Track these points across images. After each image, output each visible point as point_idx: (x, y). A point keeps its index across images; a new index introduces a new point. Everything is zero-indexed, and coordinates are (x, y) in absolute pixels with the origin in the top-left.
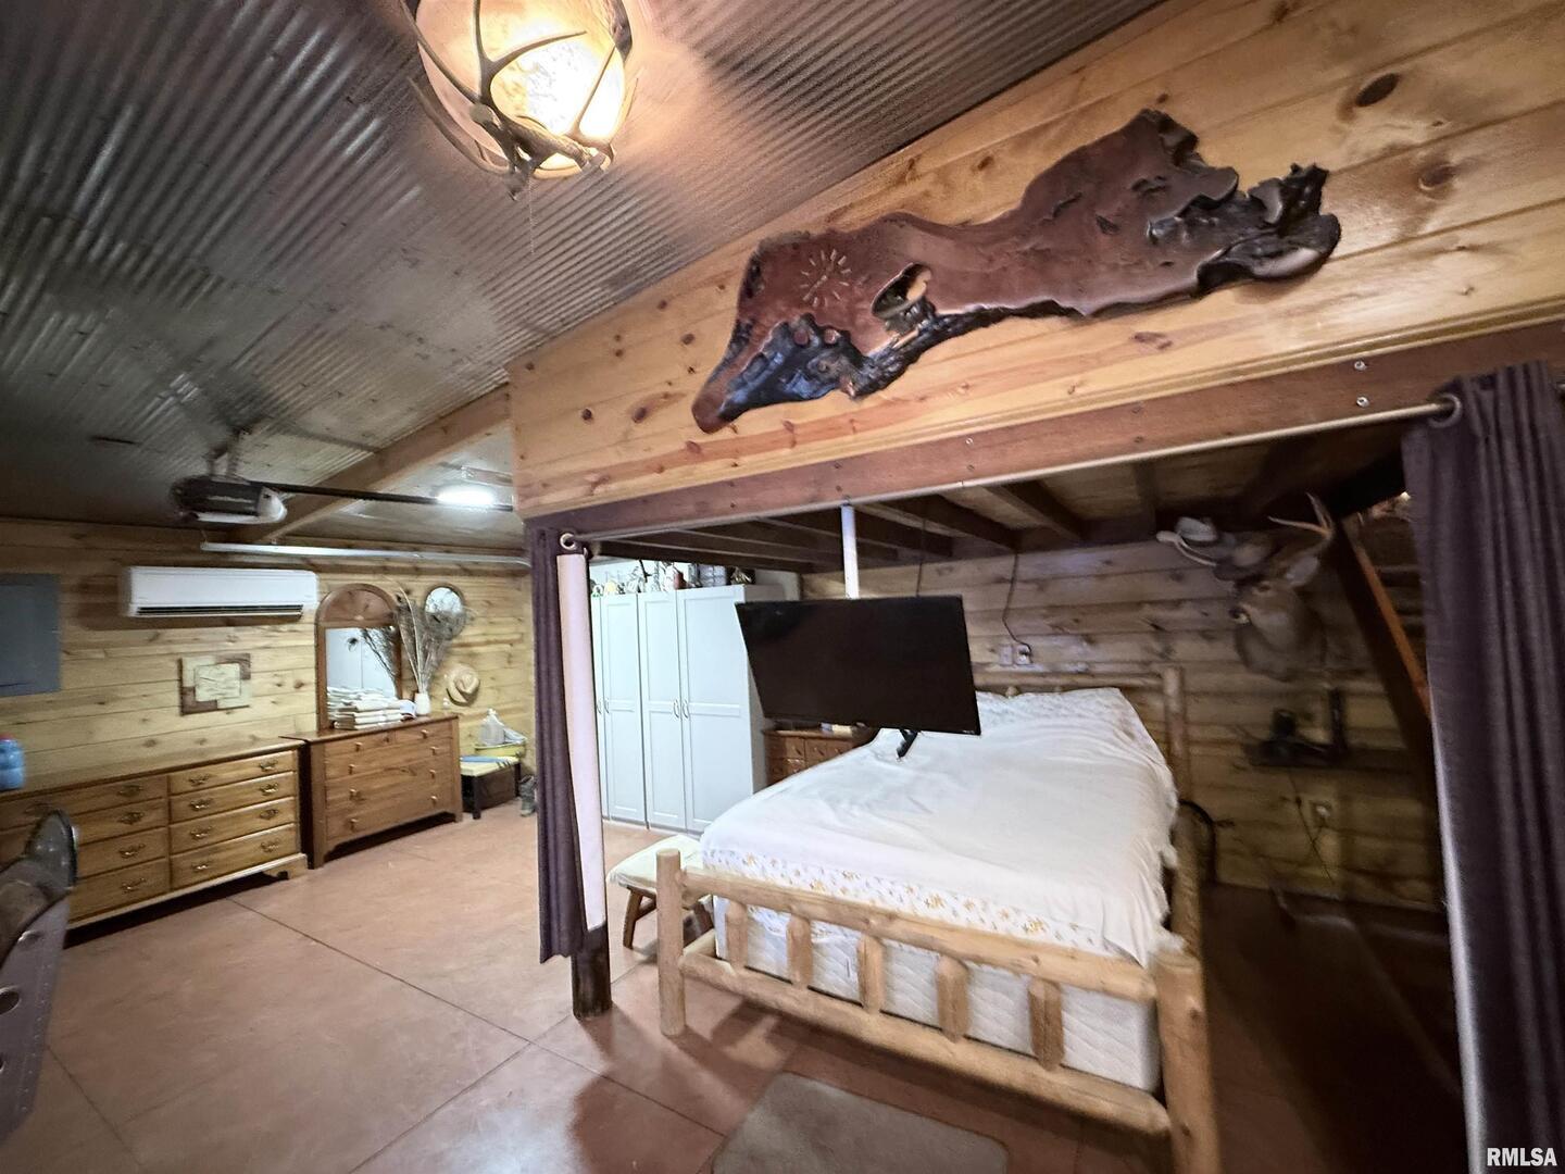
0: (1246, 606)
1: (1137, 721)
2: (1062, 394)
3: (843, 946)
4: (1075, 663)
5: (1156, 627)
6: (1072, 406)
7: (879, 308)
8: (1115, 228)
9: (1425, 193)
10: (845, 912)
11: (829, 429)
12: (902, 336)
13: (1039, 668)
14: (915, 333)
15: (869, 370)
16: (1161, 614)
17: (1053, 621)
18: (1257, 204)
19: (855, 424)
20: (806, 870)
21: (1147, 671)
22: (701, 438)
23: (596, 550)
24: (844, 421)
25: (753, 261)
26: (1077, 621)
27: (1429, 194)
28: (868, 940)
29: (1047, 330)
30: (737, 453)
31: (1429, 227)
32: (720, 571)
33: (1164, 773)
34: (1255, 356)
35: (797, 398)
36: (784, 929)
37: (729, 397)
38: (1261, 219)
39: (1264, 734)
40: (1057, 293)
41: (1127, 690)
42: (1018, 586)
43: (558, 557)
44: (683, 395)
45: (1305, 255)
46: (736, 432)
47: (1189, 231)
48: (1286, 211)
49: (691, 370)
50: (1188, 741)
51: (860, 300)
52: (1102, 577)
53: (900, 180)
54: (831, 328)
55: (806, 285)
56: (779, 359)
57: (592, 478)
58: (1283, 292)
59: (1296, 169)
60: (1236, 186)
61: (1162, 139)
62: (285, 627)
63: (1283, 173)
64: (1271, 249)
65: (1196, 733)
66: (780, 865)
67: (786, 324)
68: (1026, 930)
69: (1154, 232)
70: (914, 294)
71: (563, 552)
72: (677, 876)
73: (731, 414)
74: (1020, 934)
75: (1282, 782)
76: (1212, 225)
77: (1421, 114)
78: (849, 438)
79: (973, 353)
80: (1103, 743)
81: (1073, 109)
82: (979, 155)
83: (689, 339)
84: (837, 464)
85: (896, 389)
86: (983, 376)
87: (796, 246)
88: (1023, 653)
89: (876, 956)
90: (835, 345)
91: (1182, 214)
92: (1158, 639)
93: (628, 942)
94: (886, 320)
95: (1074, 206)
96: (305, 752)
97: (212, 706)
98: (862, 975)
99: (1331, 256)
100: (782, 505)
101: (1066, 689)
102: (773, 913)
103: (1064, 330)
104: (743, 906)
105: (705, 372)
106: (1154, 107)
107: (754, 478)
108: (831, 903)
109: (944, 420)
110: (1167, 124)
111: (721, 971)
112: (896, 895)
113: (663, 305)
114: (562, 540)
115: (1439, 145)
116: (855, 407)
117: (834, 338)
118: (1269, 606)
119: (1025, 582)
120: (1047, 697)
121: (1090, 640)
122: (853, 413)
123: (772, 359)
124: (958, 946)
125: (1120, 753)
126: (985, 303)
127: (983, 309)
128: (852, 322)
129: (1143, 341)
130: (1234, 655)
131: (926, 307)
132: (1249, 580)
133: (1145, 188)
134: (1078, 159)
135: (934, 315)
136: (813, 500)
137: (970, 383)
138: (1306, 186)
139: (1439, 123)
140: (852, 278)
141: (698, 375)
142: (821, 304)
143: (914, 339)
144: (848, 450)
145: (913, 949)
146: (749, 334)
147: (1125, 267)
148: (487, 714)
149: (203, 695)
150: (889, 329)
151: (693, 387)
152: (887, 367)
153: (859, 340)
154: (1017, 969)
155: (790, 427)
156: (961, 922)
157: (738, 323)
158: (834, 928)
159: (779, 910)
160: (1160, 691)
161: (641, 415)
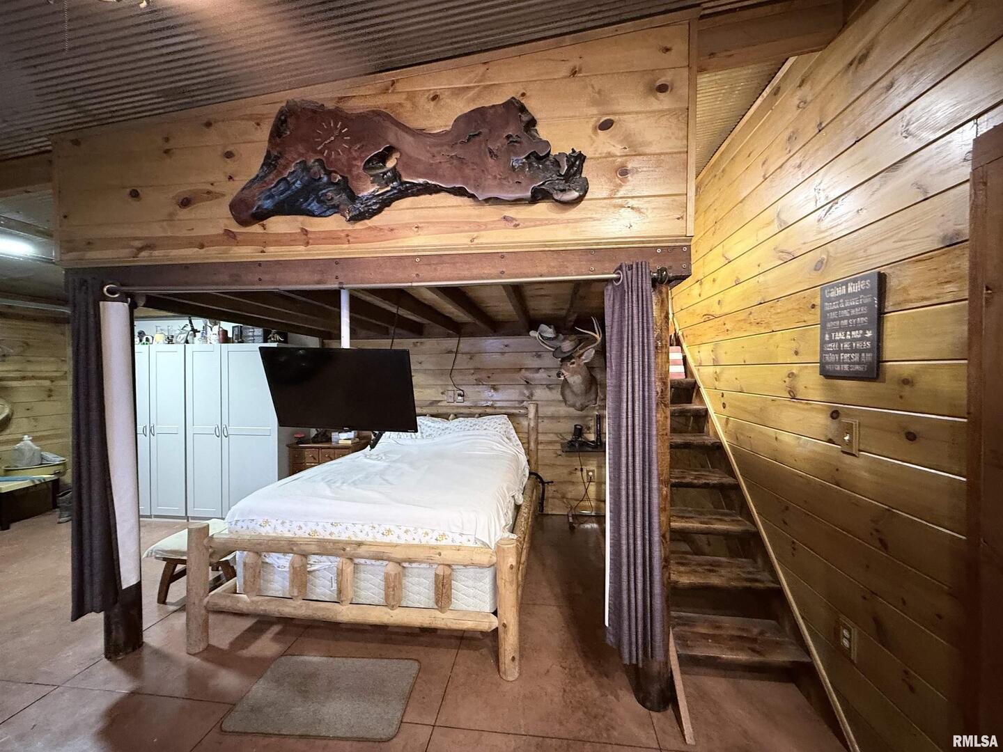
0: (564, 372)
1: (513, 431)
2: (467, 241)
3: (329, 569)
4: (487, 401)
5: (528, 382)
6: (471, 249)
7: (367, 167)
8: (496, 156)
9: (618, 177)
10: (329, 546)
11: (331, 238)
12: (381, 189)
13: (466, 404)
14: (389, 188)
15: (359, 205)
16: (529, 375)
17: (475, 377)
18: (557, 163)
19: (349, 238)
20: (306, 525)
21: (522, 405)
22: (236, 228)
23: (141, 302)
24: (343, 235)
25: (281, 112)
26: (489, 377)
27: (620, 179)
28: (345, 560)
29: (462, 204)
30: (265, 244)
31: (619, 195)
32: (259, 331)
33: (523, 458)
34: (555, 239)
35: (311, 214)
36: (287, 565)
37: (260, 203)
38: (559, 171)
39: (570, 438)
40: (467, 185)
41: (510, 416)
42: (459, 356)
43: (101, 303)
44: (223, 195)
45: (575, 194)
46: (265, 229)
47: (529, 168)
48: (568, 170)
49: (230, 178)
50: (537, 443)
51: (355, 159)
52: (503, 353)
53: (385, 91)
54: (336, 172)
55: (320, 140)
56: (298, 184)
57: (138, 244)
58: (566, 210)
59: (574, 151)
60: (550, 151)
61: (520, 116)
63: (569, 152)
64: (562, 188)
65: (541, 438)
66: (287, 525)
67: (304, 162)
68: (436, 540)
69: (514, 164)
70: (390, 164)
71: (105, 299)
72: (206, 541)
73: (261, 216)
74: (433, 542)
75: (575, 461)
76: (539, 168)
77: (621, 142)
78: (346, 246)
79: (422, 208)
80: (495, 443)
81: (482, 84)
82: (432, 92)
83: (229, 155)
84: (337, 262)
85: (376, 220)
86: (428, 223)
87: (314, 112)
88: (460, 395)
89: (349, 569)
90: (336, 184)
91: (527, 158)
92: (527, 389)
93: (162, 599)
94: (371, 176)
95: (477, 139)
98: (339, 583)
99: (586, 198)
100: (297, 283)
101: (480, 415)
102: (280, 555)
103: (470, 206)
104: (258, 553)
105: (241, 182)
106: (518, 97)
107: (278, 262)
108: (321, 542)
109: (404, 245)
110: (523, 109)
111: (238, 600)
112: (364, 532)
113: (208, 125)
114: (105, 289)
115: (624, 158)
116: (350, 227)
117: (337, 180)
118: (574, 373)
119: (463, 354)
120: (470, 419)
121: (495, 388)
122: (349, 230)
123: (294, 183)
124: (398, 554)
125: (504, 449)
126: (430, 180)
127: (428, 183)
128: (350, 171)
129: (507, 220)
130: (561, 398)
131: (396, 175)
132: (566, 359)
133: (511, 139)
134: (480, 111)
135: (400, 180)
136: (319, 283)
137: (419, 225)
138: (577, 160)
139: (625, 148)
140: (352, 143)
141: (236, 183)
142: (329, 155)
143: (388, 191)
144: (344, 253)
145: (373, 562)
146: (277, 162)
147: (499, 179)
148: (21, 440)
150: (373, 182)
151: (232, 190)
152: (371, 205)
153: (353, 184)
154: (429, 561)
155: (305, 232)
156: (402, 542)
157: (268, 152)
158: (324, 558)
159: (285, 553)
160: (526, 415)
161: (186, 203)
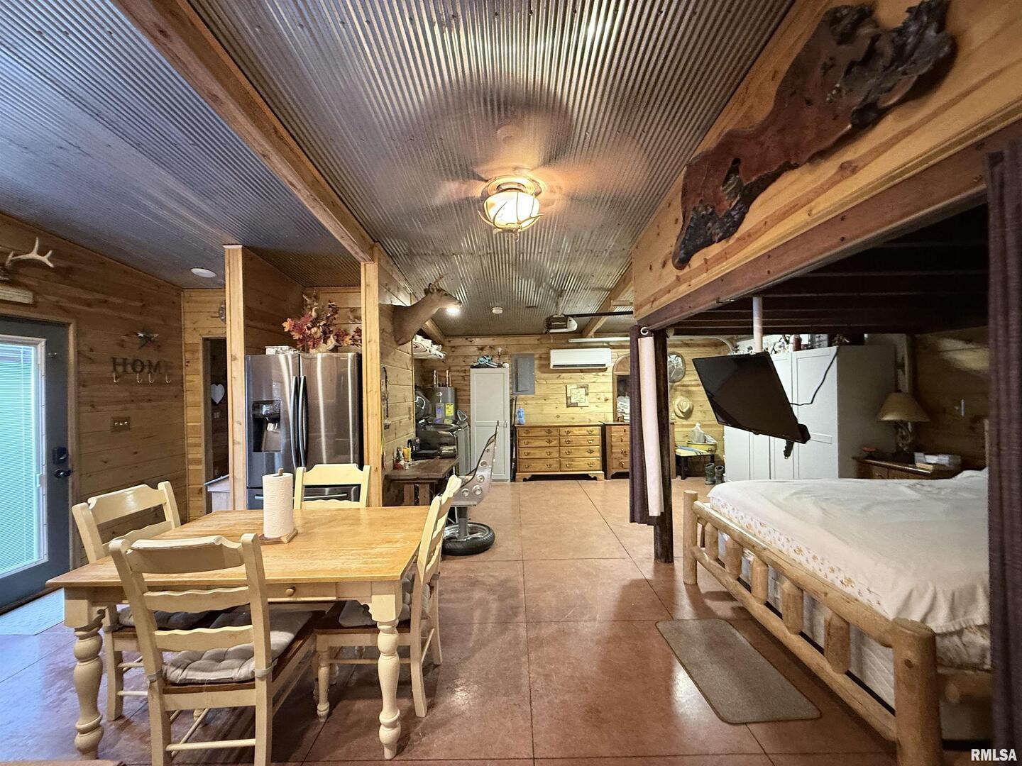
2: (806, 216)
6: (810, 224)
8: (811, 103)
11: (718, 259)
12: (733, 202)
14: (738, 199)
19: (727, 255)
22: (679, 274)
24: (723, 253)
30: (690, 279)
32: (824, 337)
40: (789, 156)
43: (639, 339)
46: (690, 267)
51: (717, 186)
53: (743, 102)
54: (709, 205)
57: (652, 299)
59: (911, 12)
62: (601, 374)
64: (890, 85)
67: (695, 208)
68: (843, 583)
71: (641, 336)
74: (839, 585)
78: (725, 264)
83: (677, 221)
84: (721, 280)
87: (696, 164)
90: (711, 213)
94: (726, 195)
96: (604, 428)
97: (576, 405)
107: (696, 291)
111: (704, 557)
112: (781, 542)
113: (669, 205)
114: (641, 330)
116: (727, 245)
117: (710, 210)
122: (726, 248)
127: (760, 177)
128: (715, 199)
129: (844, 169)
133: (826, 68)
134: (796, 63)
135: (743, 186)
140: (714, 175)
142: (705, 192)
143: (738, 202)
144: (724, 270)
146: (684, 216)
148: (695, 425)
149: (573, 401)
150: (728, 200)
153: (718, 209)
155: (706, 260)
156: (810, 568)
161: (664, 265)
